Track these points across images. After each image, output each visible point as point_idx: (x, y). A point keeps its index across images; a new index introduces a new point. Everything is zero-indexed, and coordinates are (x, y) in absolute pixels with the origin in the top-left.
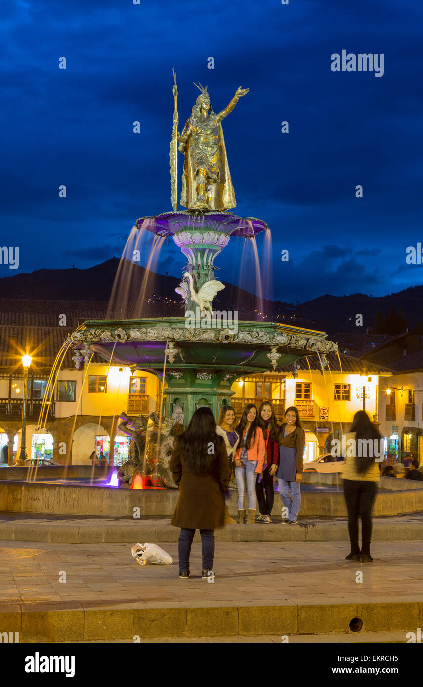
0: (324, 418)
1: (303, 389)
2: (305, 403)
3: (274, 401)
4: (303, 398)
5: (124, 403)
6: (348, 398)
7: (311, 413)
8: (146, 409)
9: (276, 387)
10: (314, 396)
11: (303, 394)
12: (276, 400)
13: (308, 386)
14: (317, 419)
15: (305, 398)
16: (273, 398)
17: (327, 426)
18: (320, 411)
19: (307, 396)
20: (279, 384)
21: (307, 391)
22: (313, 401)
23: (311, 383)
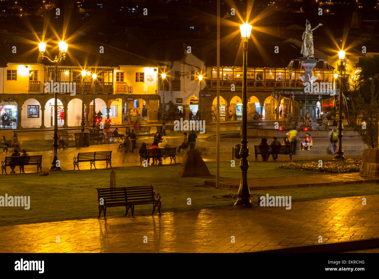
0: (131, 93)
1: (120, 75)
2: (121, 84)
3: (106, 83)
4: (120, 81)
5: (26, 86)
6: (142, 81)
7: (125, 90)
8: (39, 89)
9: (106, 75)
10: (125, 80)
11: (120, 79)
12: (107, 83)
13: (122, 74)
14: (127, 93)
15: (121, 81)
16: (105, 82)
17: (132, 97)
18: (129, 89)
19: (122, 80)
20: (108, 73)
21: (122, 77)
22: (126, 83)
23: (124, 72)
